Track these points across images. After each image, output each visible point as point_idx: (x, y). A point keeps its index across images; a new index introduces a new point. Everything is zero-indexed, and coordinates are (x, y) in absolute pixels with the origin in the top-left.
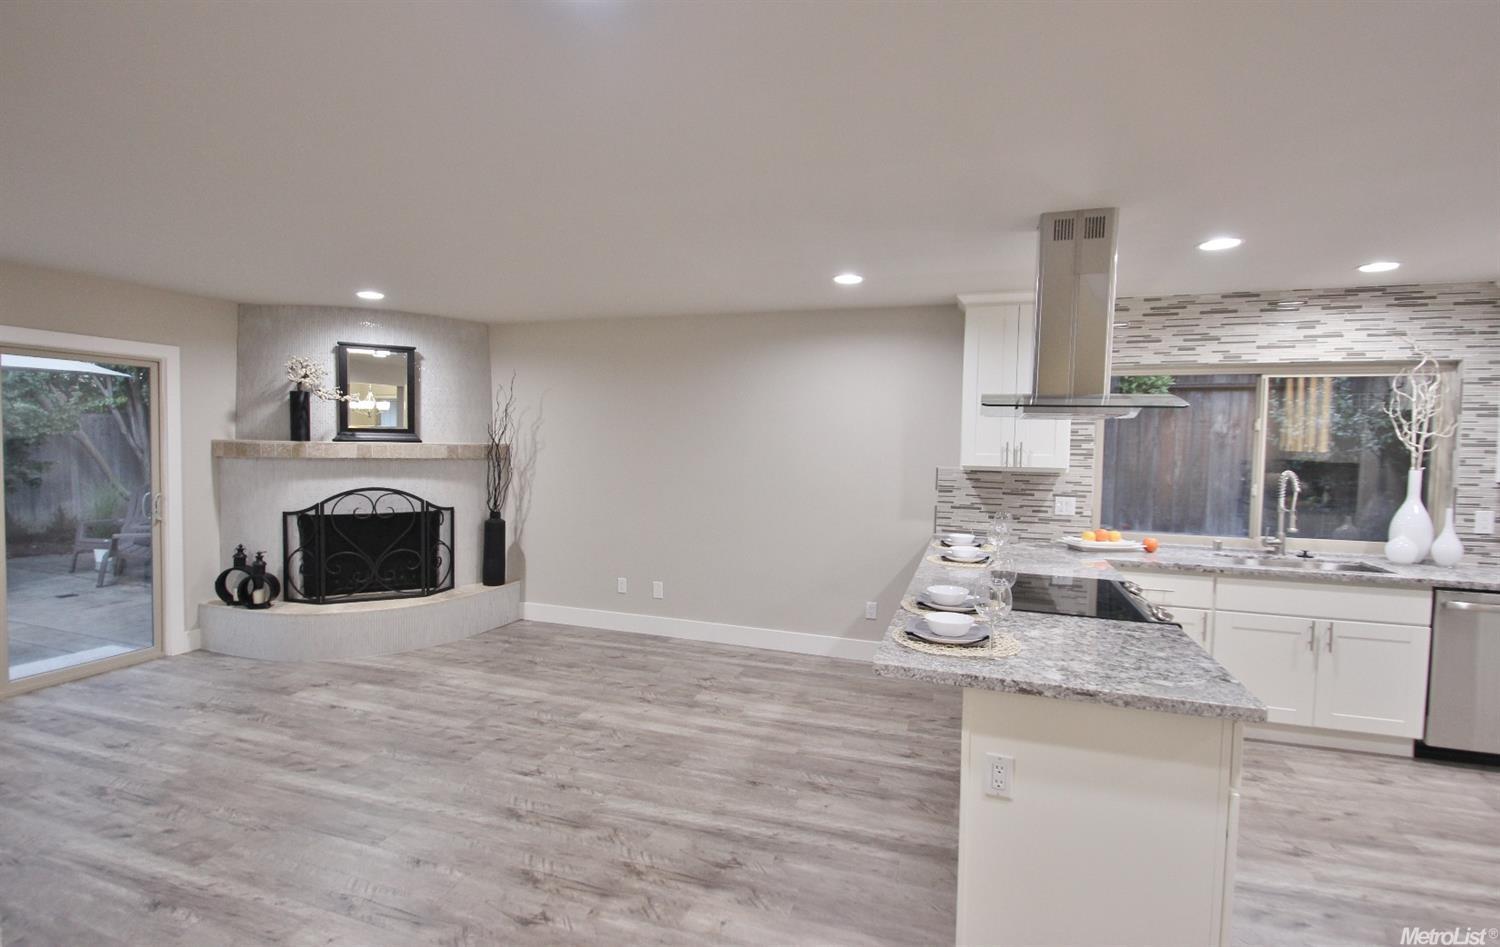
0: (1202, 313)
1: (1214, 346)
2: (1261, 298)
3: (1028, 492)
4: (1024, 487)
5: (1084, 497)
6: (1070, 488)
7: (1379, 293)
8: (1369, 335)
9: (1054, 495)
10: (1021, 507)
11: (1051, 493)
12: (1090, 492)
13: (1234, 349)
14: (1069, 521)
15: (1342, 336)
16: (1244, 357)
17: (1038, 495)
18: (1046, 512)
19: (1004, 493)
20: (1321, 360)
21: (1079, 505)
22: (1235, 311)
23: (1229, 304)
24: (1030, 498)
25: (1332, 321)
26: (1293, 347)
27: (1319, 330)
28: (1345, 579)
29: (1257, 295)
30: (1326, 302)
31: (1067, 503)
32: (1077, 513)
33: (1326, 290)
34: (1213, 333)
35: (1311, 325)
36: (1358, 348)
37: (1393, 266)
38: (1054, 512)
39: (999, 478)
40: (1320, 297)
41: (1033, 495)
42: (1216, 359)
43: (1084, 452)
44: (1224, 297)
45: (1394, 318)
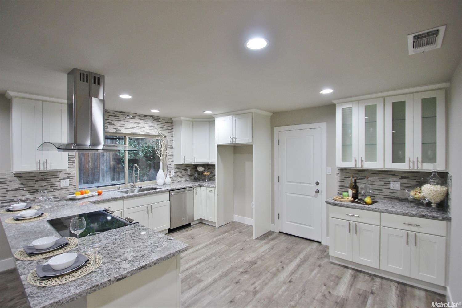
0: (109, 116)
1: (113, 127)
2: (125, 114)
3: (48, 179)
4: (46, 177)
5: (73, 178)
6: (66, 176)
7: (151, 117)
8: (150, 128)
9: (60, 179)
10: (45, 186)
11: (58, 179)
12: (75, 176)
13: (119, 128)
14: (67, 188)
15: (144, 127)
16: (122, 131)
17: (52, 180)
18: (57, 186)
19: (35, 181)
20: (140, 133)
21: (71, 182)
22: (119, 117)
23: (117, 114)
24: (49, 181)
25: (142, 123)
26: (134, 129)
27: (139, 125)
28: (153, 193)
29: (124, 113)
30: (140, 118)
31: (65, 182)
32: (70, 185)
33: (140, 114)
34: (113, 122)
35: (138, 123)
36: (148, 131)
37: (158, 111)
38: (60, 186)
39: (33, 175)
40: (139, 116)
41: (50, 180)
42: (114, 131)
43: (72, 162)
44: (115, 112)
45: (155, 124)
